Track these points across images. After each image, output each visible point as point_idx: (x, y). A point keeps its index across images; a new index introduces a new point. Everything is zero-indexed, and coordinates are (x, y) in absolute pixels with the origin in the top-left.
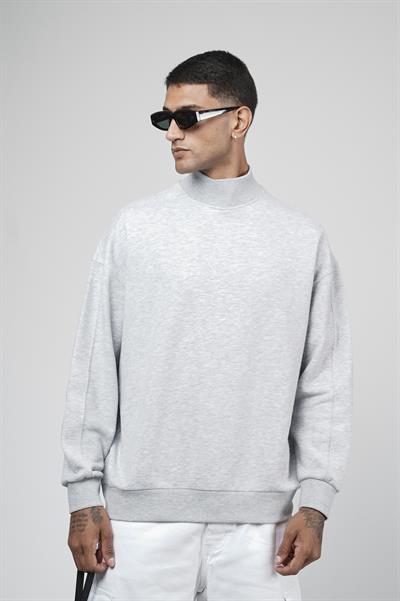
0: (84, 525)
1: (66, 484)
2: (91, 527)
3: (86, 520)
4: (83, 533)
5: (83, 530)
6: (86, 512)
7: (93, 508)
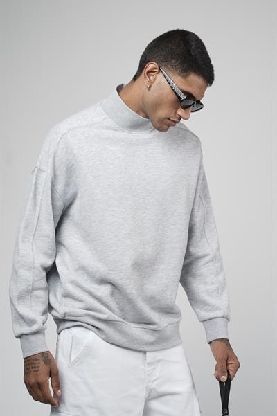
0: (38, 367)
1: (20, 337)
2: (43, 368)
3: (39, 363)
4: (38, 373)
5: (38, 371)
6: (38, 357)
7: (43, 353)
